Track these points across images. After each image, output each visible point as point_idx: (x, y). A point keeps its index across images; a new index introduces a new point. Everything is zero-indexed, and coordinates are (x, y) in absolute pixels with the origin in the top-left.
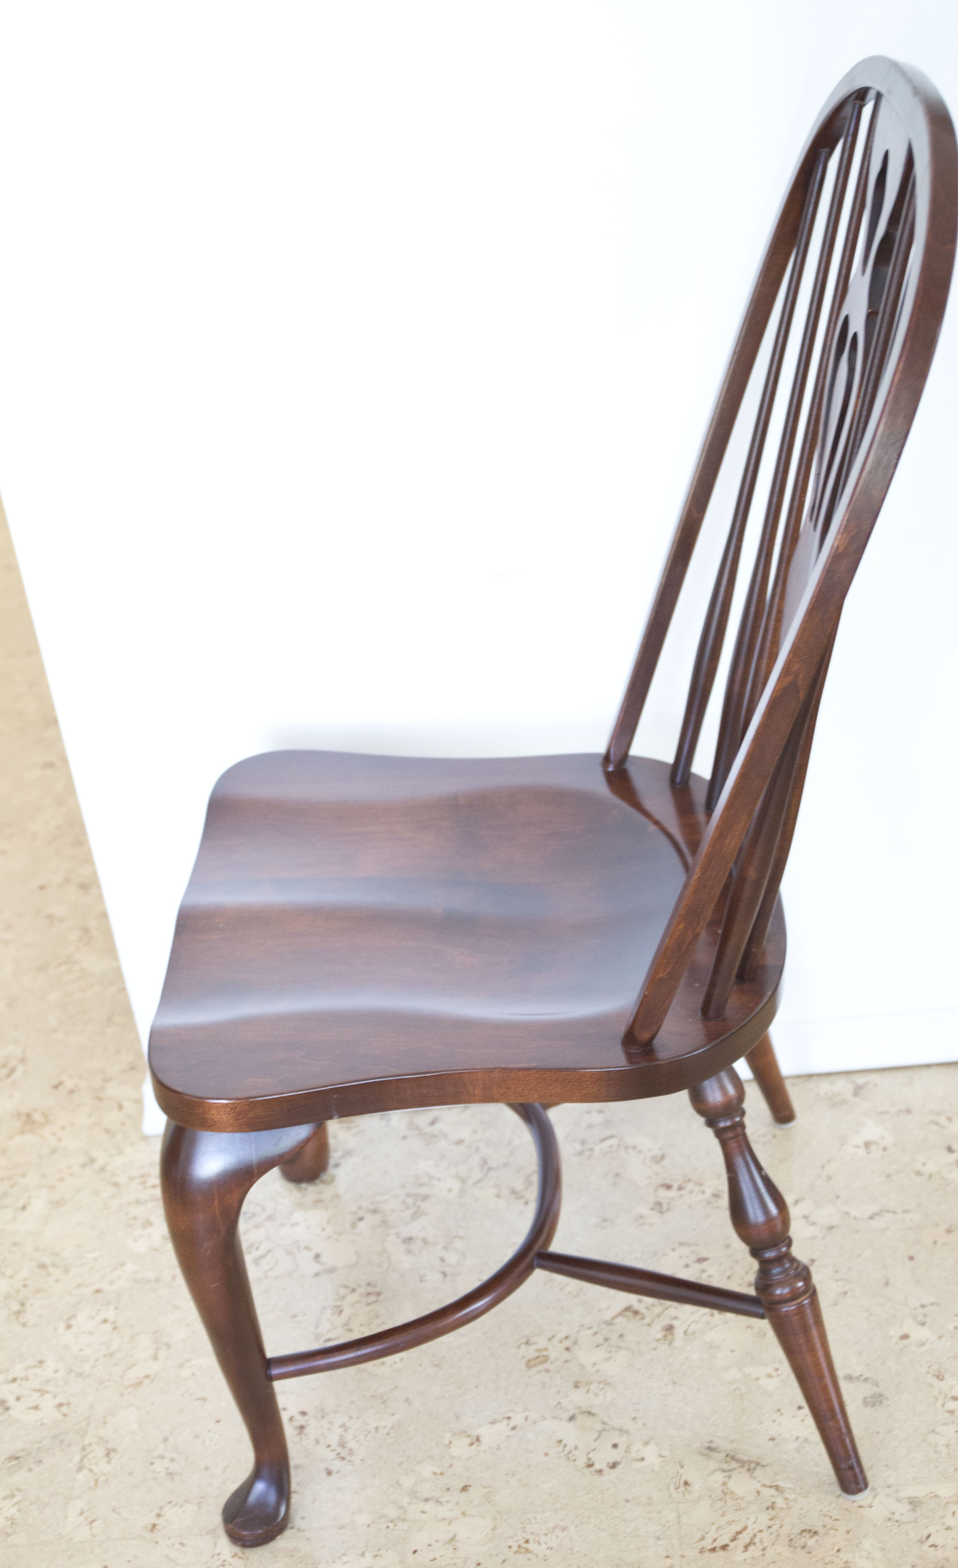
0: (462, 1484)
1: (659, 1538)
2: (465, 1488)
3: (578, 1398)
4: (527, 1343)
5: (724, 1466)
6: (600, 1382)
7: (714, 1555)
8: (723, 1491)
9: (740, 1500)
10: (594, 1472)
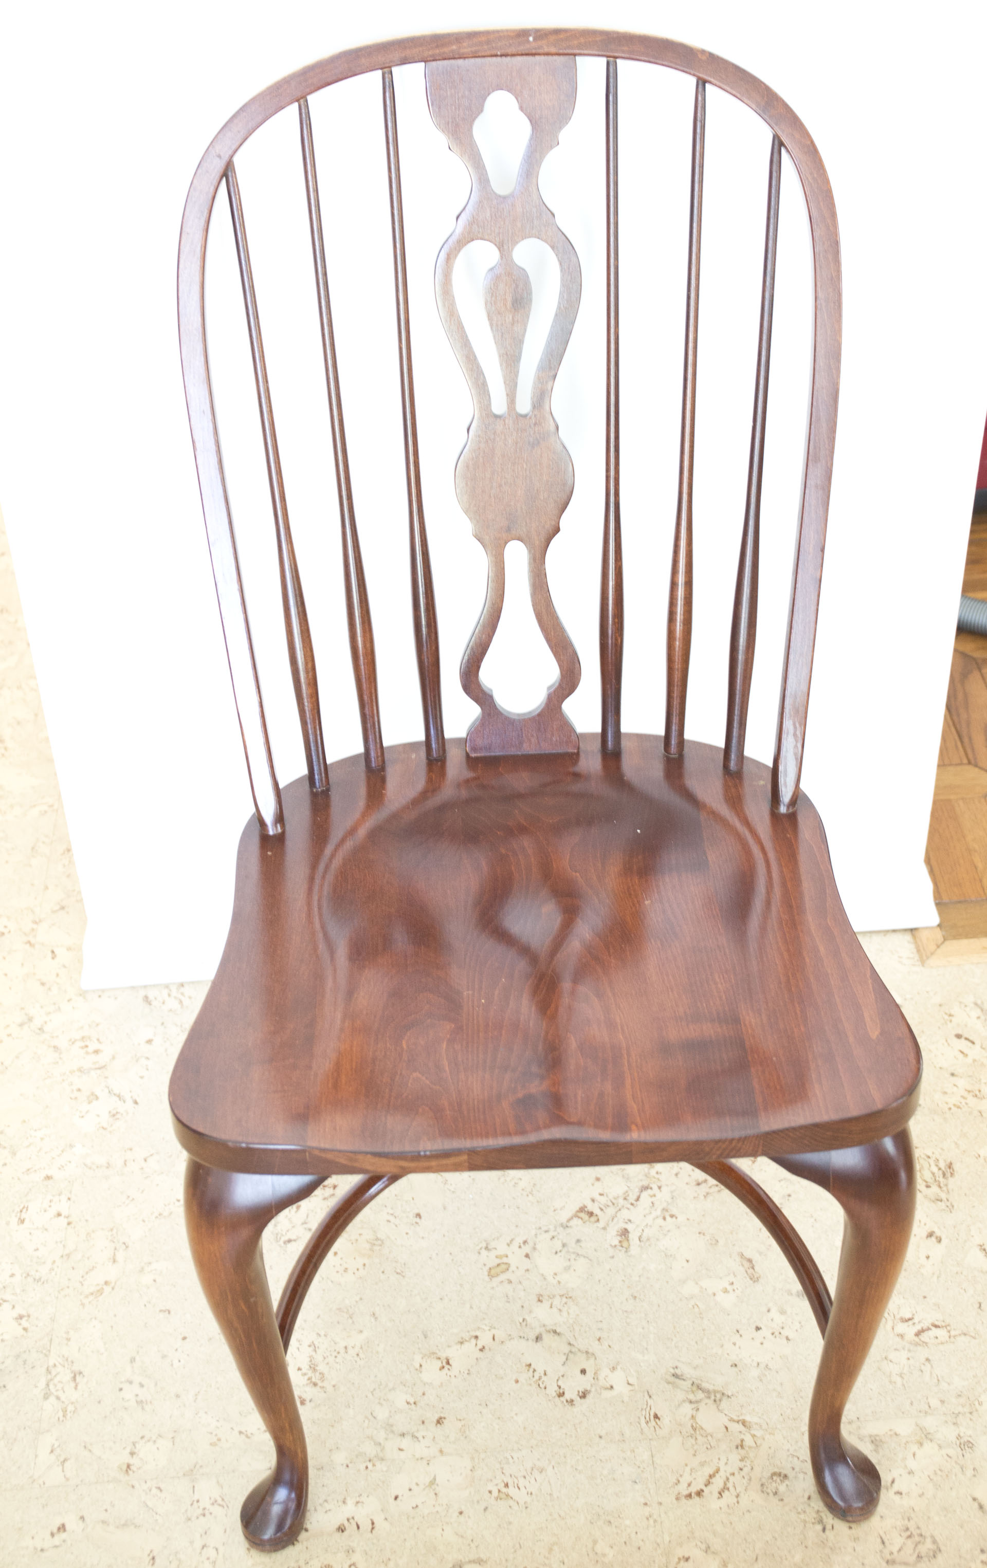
0: (437, 1417)
1: (636, 1482)
2: (439, 1422)
3: (543, 1315)
4: (487, 1248)
5: (691, 1397)
6: (561, 1296)
7: (690, 1502)
8: (692, 1426)
9: (709, 1438)
10: (565, 1402)
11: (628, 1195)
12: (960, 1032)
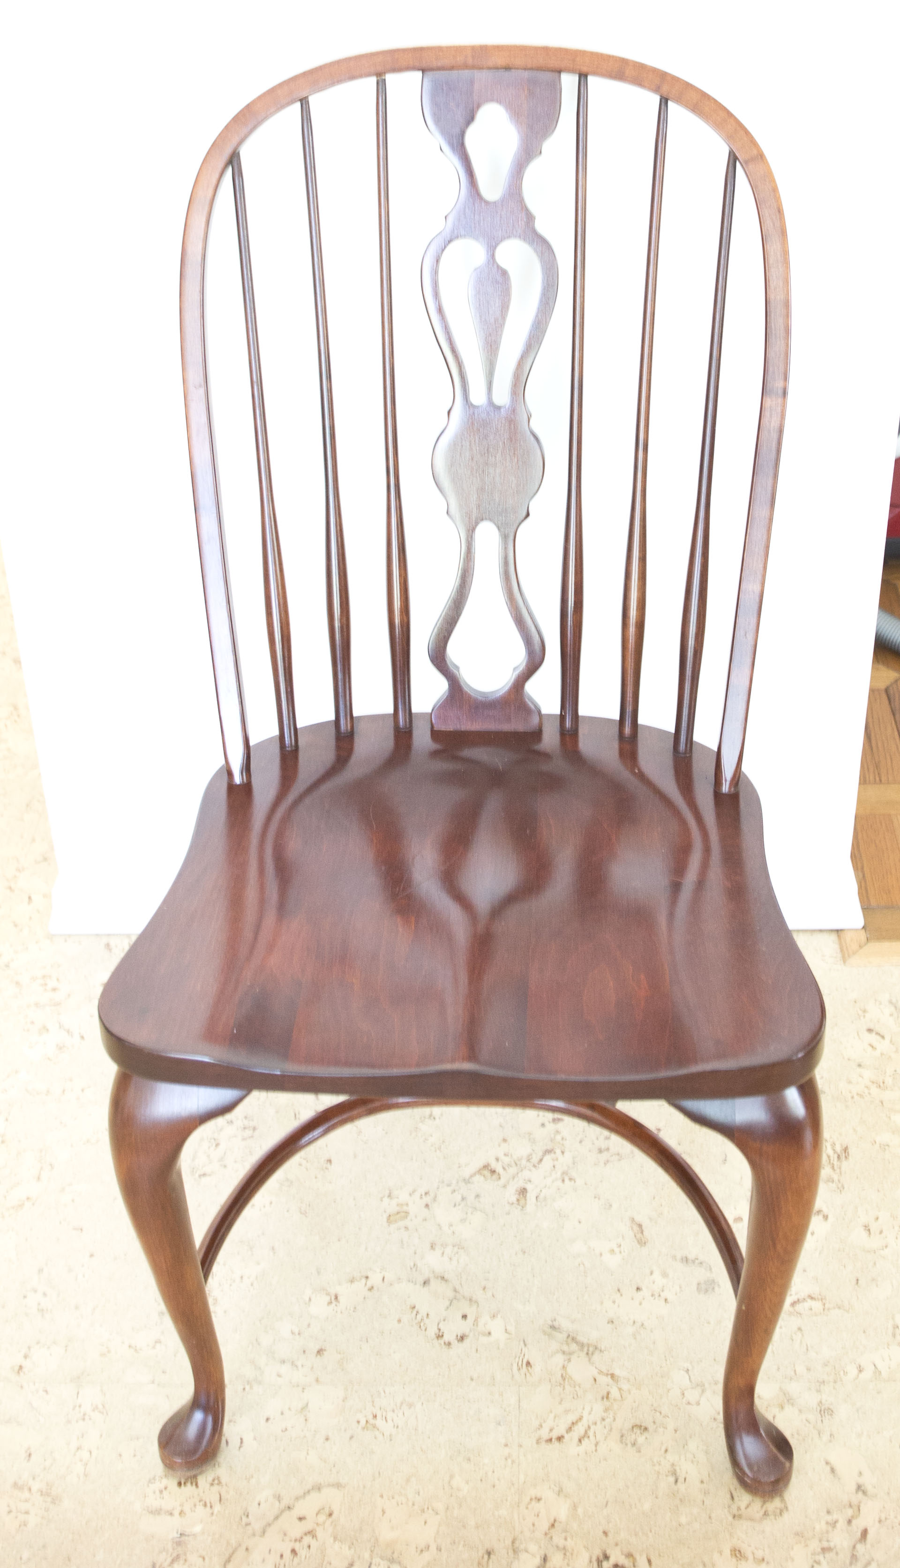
0: (318, 1347)
1: (499, 1424)
2: (320, 1352)
3: (434, 1262)
4: (389, 1196)
5: (565, 1348)
6: (454, 1245)
7: (550, 1446)
8: (562, 1375)
9: (577, 1387)
10: (443, 1343)
11: (532, 1158)
12: (872, 1027)
